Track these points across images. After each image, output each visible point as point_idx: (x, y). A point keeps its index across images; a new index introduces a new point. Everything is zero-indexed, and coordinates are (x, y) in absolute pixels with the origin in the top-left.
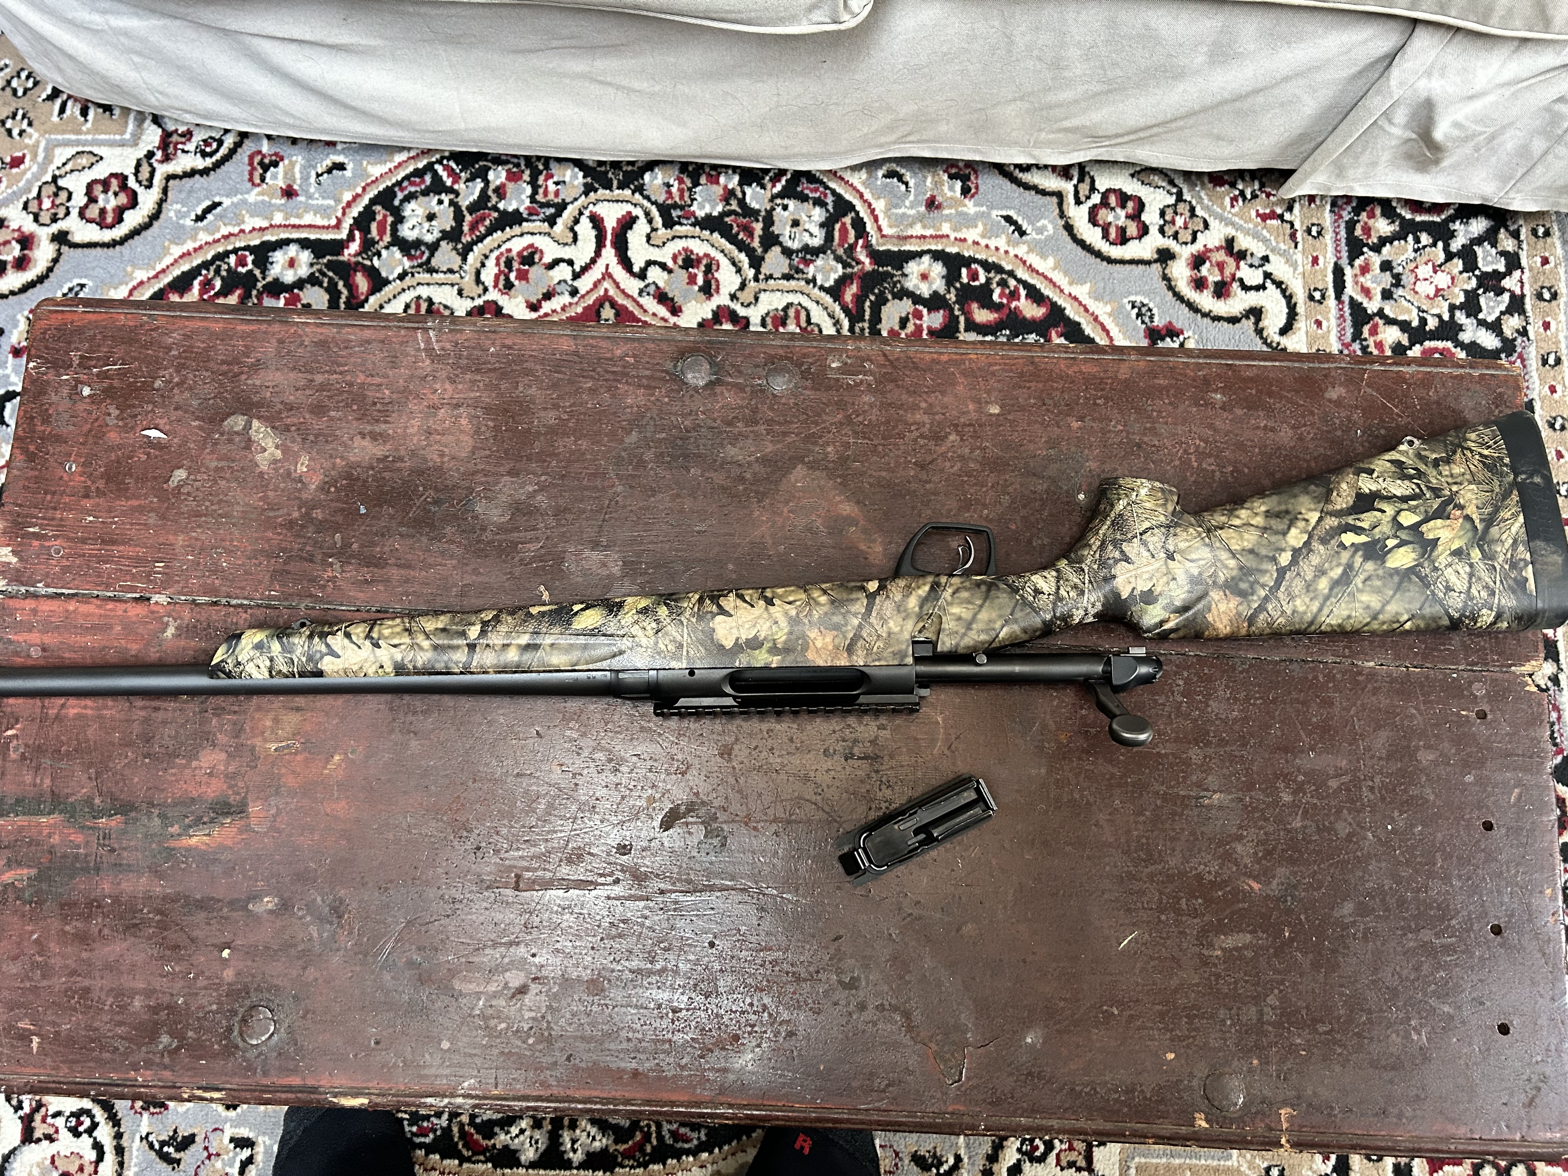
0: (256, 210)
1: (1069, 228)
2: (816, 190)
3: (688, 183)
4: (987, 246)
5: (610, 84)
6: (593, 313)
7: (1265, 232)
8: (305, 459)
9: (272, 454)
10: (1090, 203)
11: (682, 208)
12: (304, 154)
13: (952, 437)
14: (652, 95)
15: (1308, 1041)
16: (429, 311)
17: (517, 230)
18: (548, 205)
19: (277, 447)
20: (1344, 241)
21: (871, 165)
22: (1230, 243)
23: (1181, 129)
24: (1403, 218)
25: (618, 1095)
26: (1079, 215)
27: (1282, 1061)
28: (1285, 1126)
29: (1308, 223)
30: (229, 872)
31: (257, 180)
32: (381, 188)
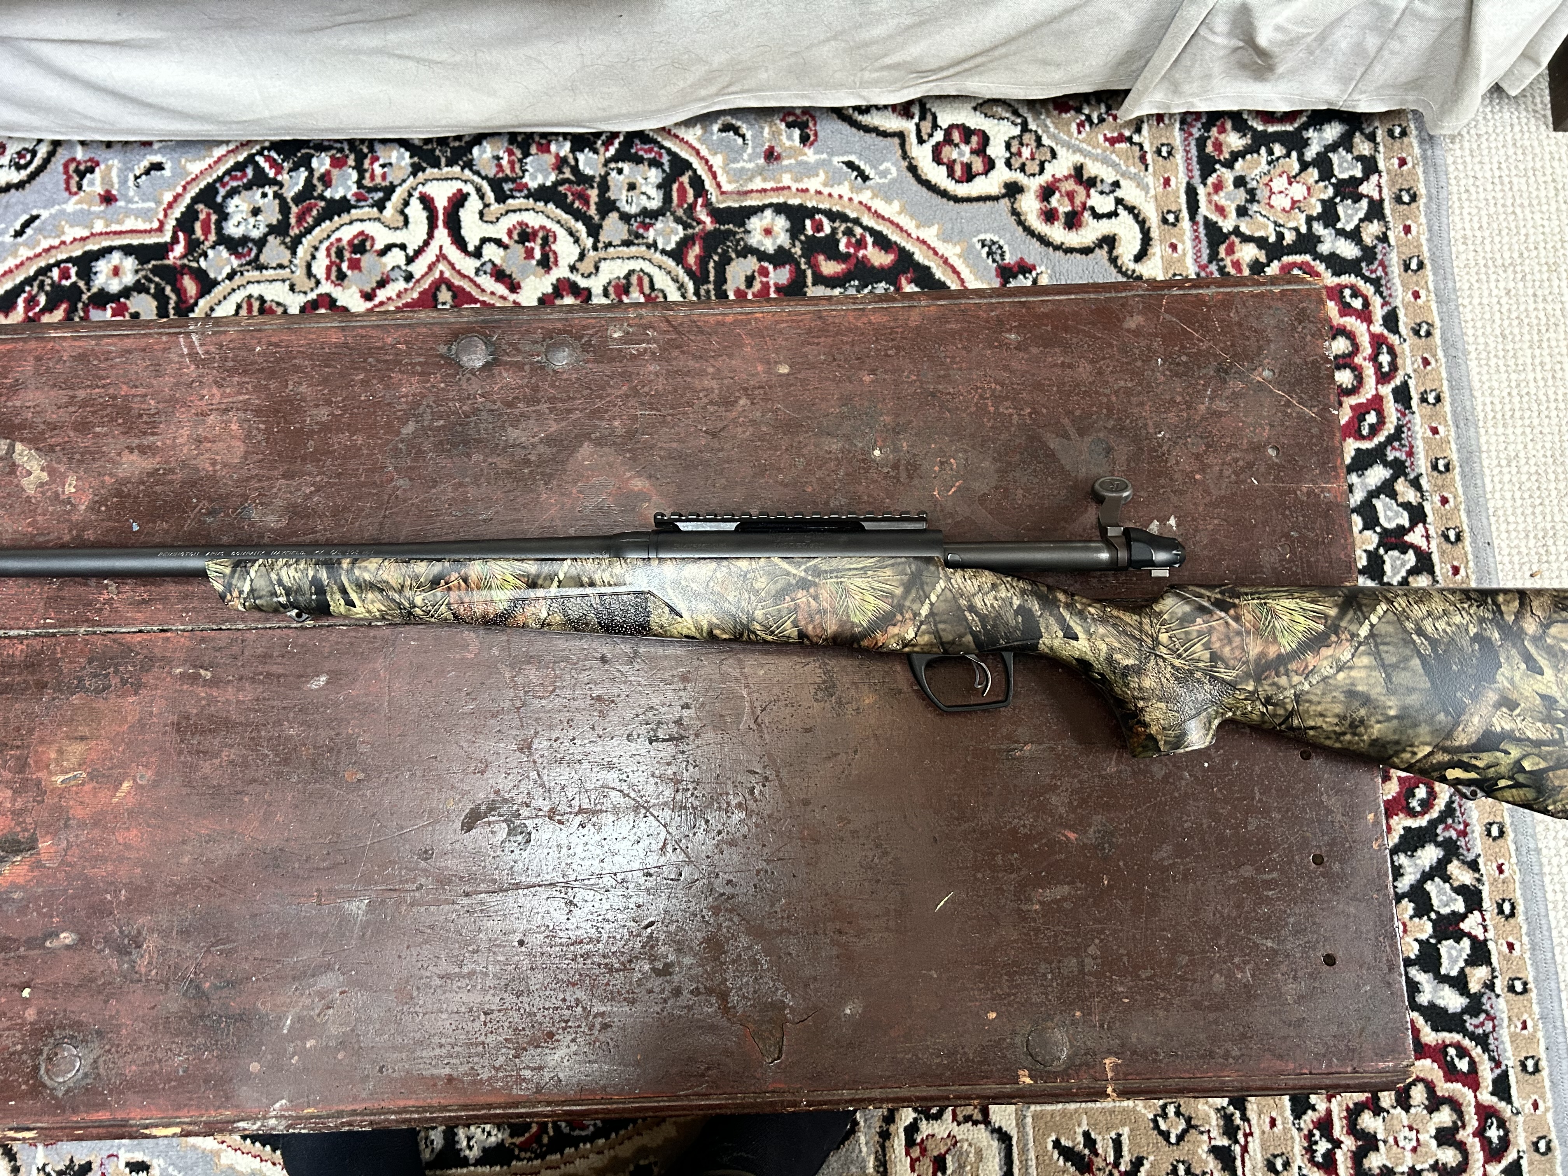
0: (76, 219)
1: (913, 169)
2: (650, 151)
3: (519, 154)
4: (830, 195)
5: (408, 57)
6: (429, 299)
7: (1114, 157)
8: (72, 480)
9: (39, 478)
10: (933, 141)
11: (513, 180)
12: (120, 157)
13: (742, 402)
14: (455, 66)
15: (1130, 988)
16: (262, 311)
17: (345, 218)
18: (375, 189)
19: (42, 470)
20: (1195, 159)
21: (705, 119)
22: (1079, 170)
23: (1006, 56)
24: (1254, 130)
25: (435, 1102)
26: (922, 155)
27: (1105, 1010)
28: (1110, 1075)
29: (1157, 143)
30: (23, 910)
31: (74, 189)
32: (202, 186)
